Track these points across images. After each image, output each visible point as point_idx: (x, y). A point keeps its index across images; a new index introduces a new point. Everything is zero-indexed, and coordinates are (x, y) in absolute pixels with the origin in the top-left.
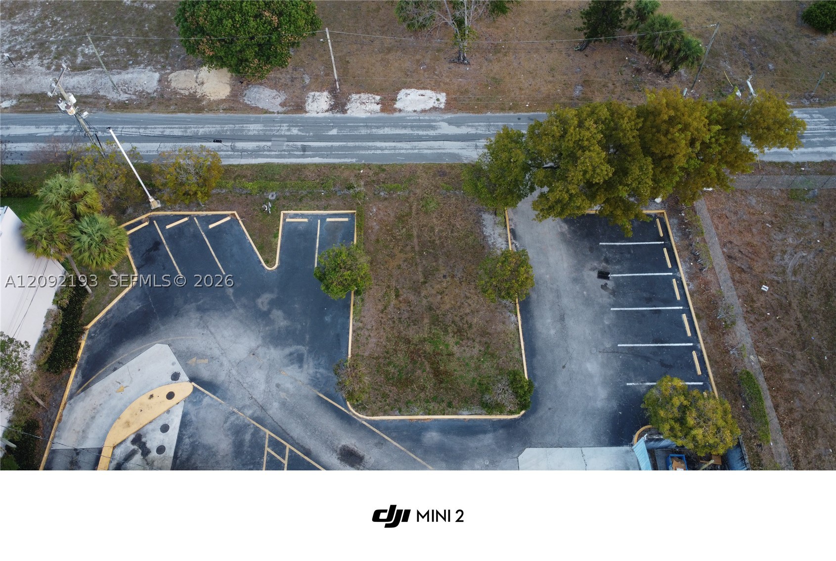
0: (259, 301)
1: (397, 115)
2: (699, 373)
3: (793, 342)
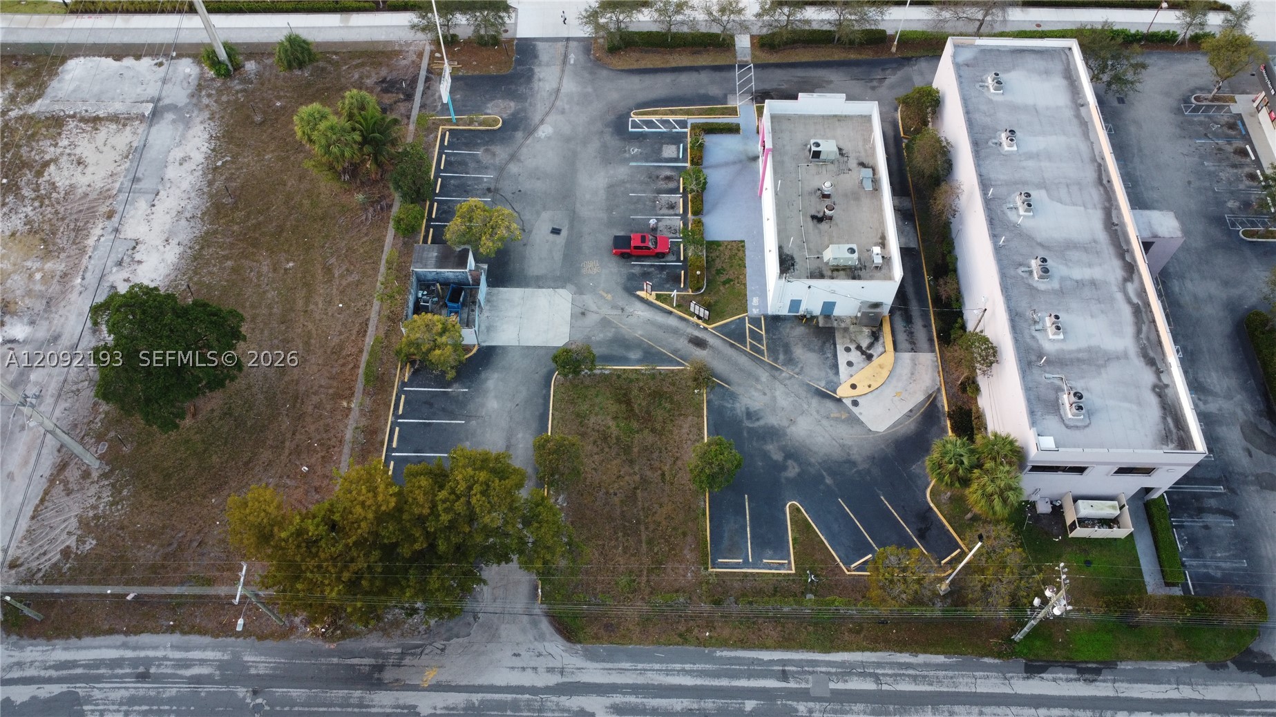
0: (797, 470)
2: (403, 397)
3: (309, 419)
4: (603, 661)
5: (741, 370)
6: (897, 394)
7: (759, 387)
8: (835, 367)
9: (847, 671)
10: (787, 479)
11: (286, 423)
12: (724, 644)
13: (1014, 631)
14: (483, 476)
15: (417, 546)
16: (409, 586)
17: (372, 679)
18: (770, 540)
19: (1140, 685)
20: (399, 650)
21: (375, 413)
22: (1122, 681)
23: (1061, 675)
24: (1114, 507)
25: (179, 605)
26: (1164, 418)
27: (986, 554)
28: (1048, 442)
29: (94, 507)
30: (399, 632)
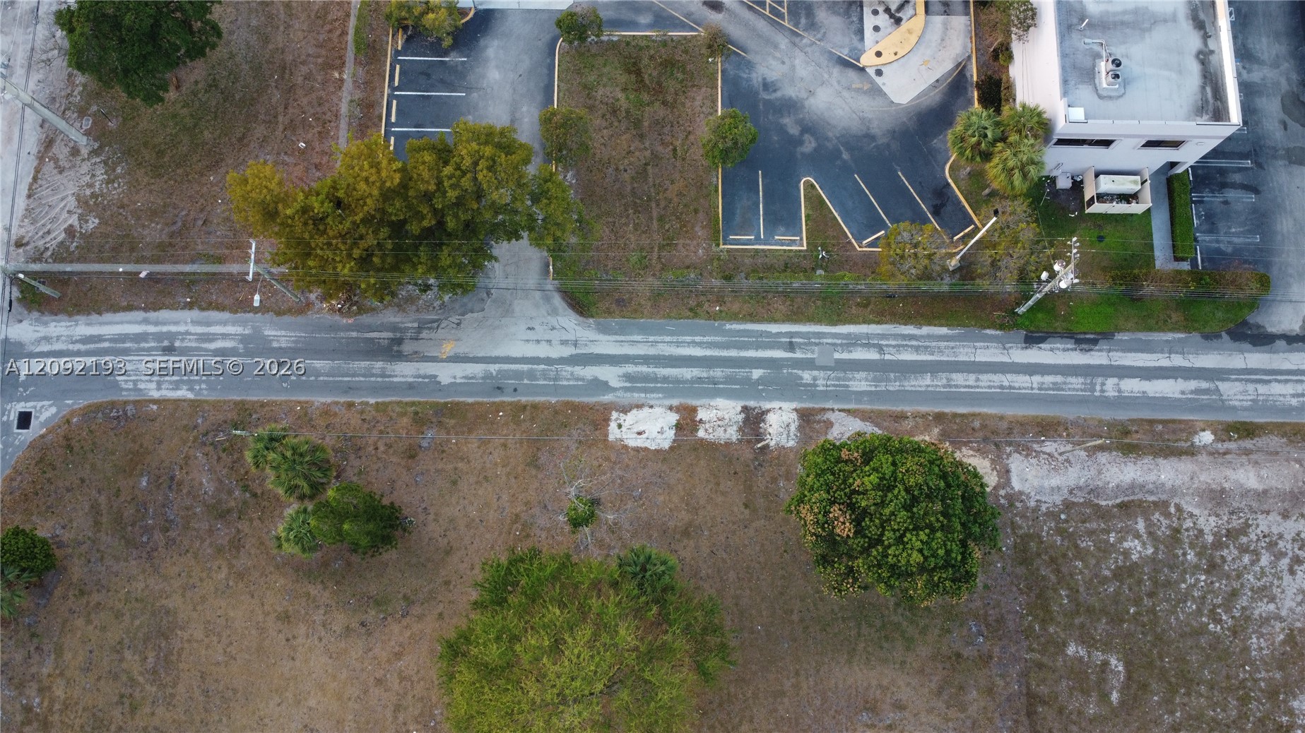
0: (814, 145)
1: (675, 402)
2: (398, 67)
3: (300, 92)
4: (616, 334)
5: (760, 36)
6: (925, 63)
7: (778, 55)
8: (861, 32)
9: (852, 342)
10: (803, 154)
11: (277, 96)
12: (734, 317)
13: (1019, 304)
14: (488, 151)
15: (426, 223)
16: (421, 263)
17: (392, 350)
18: (782, 216)
19: (1133, 354)
20: (416, 325)
21: (370, 85)
22: (1117, 351)
23: (1058, 345)
24: (1135, 182)
25: (193, 282)
26: (1203, 88)
27: (1000, 229)
28: (1078, 113)
29: (90, 186)
30: (414, 308)
